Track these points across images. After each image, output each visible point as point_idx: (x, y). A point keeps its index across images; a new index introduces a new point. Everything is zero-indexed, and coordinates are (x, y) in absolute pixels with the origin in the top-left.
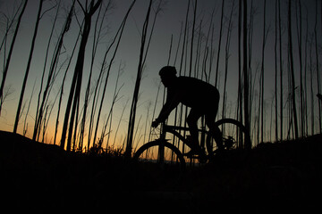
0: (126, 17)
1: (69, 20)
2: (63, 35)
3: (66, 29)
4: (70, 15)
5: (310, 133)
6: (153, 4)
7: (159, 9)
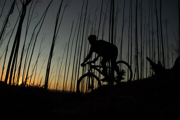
0: (48, 8)
1: (13, 7)
2: (8, 16)
3: (11, 12)
4: (14, 4)
5: (145, 77)
6: (63, 2)
7: (67, 5)
